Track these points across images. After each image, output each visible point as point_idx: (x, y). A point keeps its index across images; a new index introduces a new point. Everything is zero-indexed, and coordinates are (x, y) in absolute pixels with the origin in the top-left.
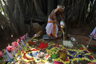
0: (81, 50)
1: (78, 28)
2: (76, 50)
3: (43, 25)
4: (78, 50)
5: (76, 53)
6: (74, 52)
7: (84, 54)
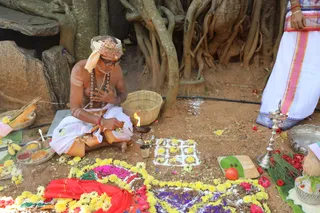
0: (228, 183)
1: (251, 62)
2: (206, 182)
3: (49, 54)
4: (215, 181)
5: (199, 200)
6: (192, 194)
7: (235, 198)
